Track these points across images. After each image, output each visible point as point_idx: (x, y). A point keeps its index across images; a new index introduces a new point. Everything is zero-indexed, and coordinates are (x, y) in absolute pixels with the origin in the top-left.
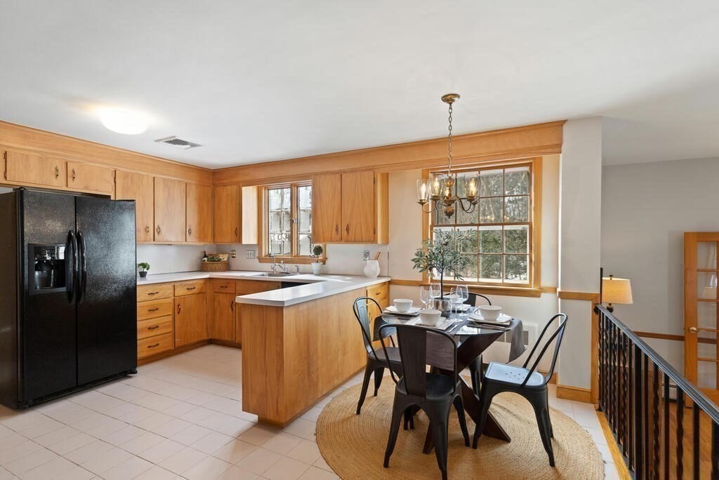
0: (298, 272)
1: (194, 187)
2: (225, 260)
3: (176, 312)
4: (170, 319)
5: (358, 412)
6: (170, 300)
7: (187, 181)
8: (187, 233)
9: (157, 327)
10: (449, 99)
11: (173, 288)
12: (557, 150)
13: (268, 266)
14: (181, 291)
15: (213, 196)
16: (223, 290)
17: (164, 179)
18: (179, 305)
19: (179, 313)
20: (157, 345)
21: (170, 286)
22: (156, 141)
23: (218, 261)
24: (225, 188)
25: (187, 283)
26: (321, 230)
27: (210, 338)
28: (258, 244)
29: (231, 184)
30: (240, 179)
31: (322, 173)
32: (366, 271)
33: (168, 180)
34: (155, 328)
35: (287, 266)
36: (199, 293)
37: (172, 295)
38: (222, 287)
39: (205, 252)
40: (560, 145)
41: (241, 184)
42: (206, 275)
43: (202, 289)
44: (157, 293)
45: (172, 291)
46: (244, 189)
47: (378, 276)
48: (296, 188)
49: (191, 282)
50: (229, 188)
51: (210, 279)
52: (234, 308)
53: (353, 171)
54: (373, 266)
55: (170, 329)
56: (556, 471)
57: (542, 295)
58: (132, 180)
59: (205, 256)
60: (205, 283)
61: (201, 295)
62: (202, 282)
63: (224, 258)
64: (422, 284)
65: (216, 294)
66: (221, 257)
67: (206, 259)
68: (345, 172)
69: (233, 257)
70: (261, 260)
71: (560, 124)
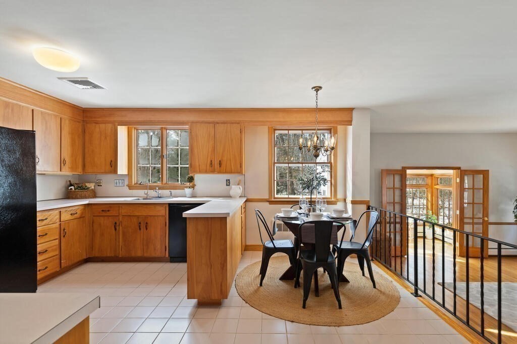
0: (171, 196)
1: (67, 122)
2: (93, 188)
3: (62, 235)
4: (57, 242)
5: (261, 285)
6: (57, 225)
7: (63, 116)
8: (62, 164)
9: (46, 251)
10: (317, 89)
11: (59, 213)
12: (349, 123)
13: (141, 193)
14: (66, 217)
15: (84, 132)
16: (104, 214)
17: (42, 112)
18: (64, 230)
19: (64, 236)
20: (46, 268)
21: (57, 211)
22: (59, 78)
23: (87, 189)
24: (98, 125)
25: (71, 209)
26: (197, 164)
27: (88, 257)
28: (128, 174)
29: (105, 122)
30: (117, 119)
31: (197, 122)
32: (232, 193)
33: (46, 113)
34: (44, 252)
35: (160, 191)
36: (80, 218)
37: (58, 220)
38: (103, 211)
39: (70, 181)
40: (351, 121)
41: (117, 124)
42: (86, 202)
43: (82, 213)
44: (46, 219)
45: (58, 216)
46: (119, 127)
47: (240, 197)
48: (165, 131)
49: (74, 208)
50: (103, 126)
51: (88, 204)
52: (117, 228)
53: (224, 123)
54: (236, 190)
55: (57, 252)
56: (378, 289)
57: (338, 203)
58: (12, 110)
59: (71, 185)
60: (84, 209)
61: (82, 219)
62: (82, 207)
63: (91, 186)
64: (268, 200)
65: (94, 218)
66: (88, 185)
67: (73, 187)
68: (218, 123)
69: (99, 186)
70: (130, 187)
71: (350, 110)
